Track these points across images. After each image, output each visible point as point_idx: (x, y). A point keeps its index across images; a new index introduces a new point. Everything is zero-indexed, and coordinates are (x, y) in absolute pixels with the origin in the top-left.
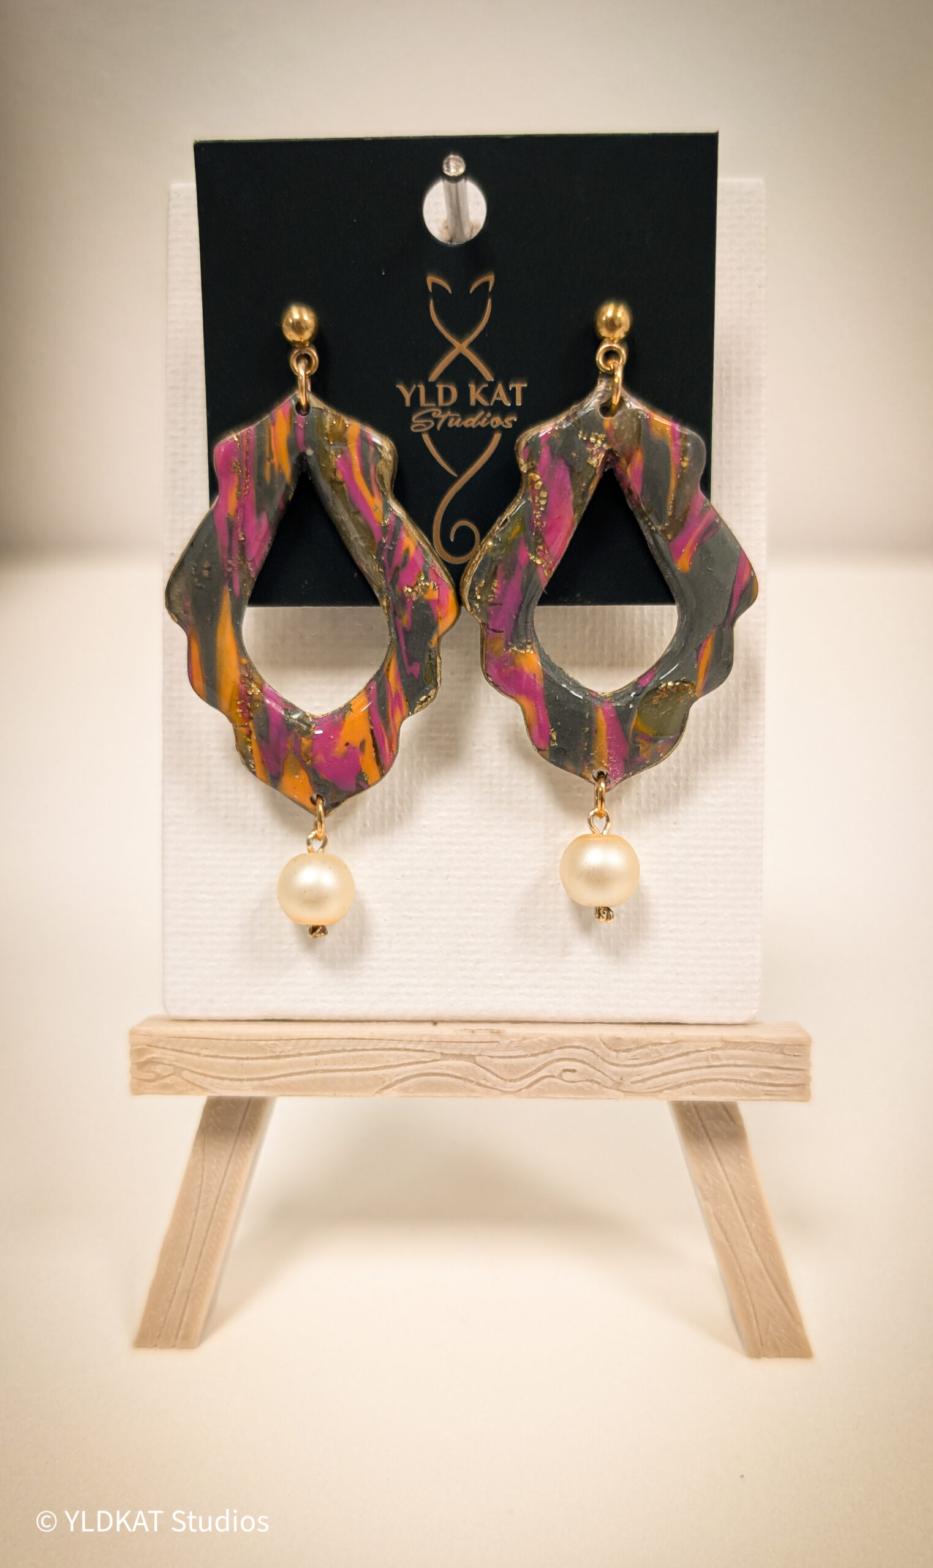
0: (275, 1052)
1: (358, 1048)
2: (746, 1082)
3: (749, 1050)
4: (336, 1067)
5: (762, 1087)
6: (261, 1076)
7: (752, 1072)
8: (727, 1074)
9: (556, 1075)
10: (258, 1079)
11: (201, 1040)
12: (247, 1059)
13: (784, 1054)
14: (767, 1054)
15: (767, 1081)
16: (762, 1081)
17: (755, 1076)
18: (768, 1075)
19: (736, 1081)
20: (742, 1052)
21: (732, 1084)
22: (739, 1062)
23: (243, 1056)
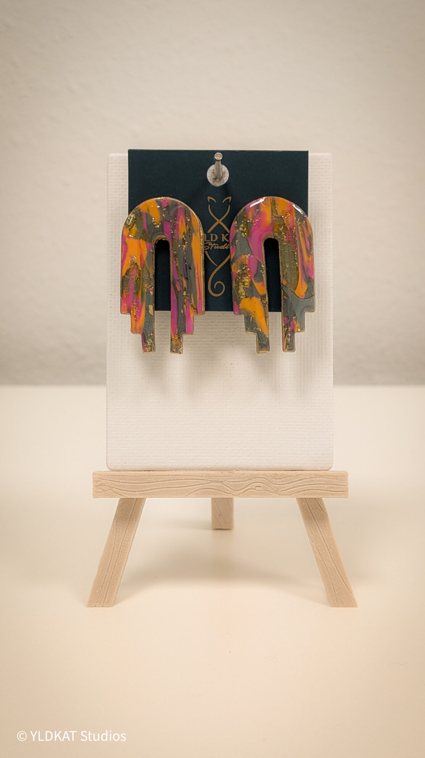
0: (148, 481)
1: (179, 479)
2: (324, 490)
3: (326, 478)
4: (171, 486)
5: (329, 492)
6: (142, 490)
7: (326, 486)
8: (317, 487)
9: (253, 488)
10: (141, 491)
11: (120, 476)
12: (137, 483)
13: (338, 479)
14: (332, 479)
15: (332, 490)
16: (330, 490)
17: (327, 488)
18: (332, 487)
19: (320, 490)
20: (322, 479)
21: (319, 491)
22: (321, 483)
23: (136, 482)
